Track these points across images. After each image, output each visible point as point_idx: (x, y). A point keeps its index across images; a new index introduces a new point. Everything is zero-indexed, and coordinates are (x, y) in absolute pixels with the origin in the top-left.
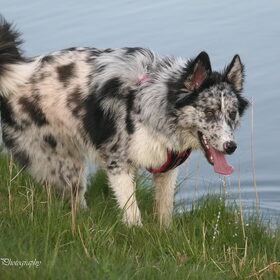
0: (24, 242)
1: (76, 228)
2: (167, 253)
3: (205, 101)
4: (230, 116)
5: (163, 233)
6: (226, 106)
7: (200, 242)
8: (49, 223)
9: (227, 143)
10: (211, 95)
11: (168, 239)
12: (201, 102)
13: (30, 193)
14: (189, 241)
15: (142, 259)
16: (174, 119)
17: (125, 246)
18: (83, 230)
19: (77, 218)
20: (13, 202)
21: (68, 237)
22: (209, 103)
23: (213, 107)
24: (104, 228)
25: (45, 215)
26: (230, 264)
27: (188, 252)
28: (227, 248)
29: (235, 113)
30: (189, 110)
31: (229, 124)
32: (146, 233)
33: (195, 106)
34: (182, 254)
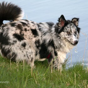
0: (15, 79)
1: (33, 74)
2: (63, 82)
3: (66, 29)
4: (75, 33)
5: (62, 76)
6: (73, 30)
7: (74, 79)
8: (24, 72)
9: (75, 41)
10: (68, 27)
11: (63, 78)
12: (65, 30)
13: (17, 63)
14: (70, 78)
15: (54, 84)
16: (59, 37)
17: (49, 80)
18: (35, 75)
19: (33, 71)
20: (12, 66)
21: (30, 77)
22: (68, 30)
23: (69, 31)
24: (42, 74)
25: (22, 70)
26: (84, 86)
27: (70, 82)
28: (83, 81)
29: (76, 32)
30: (62, 33)
31: (75, 35)
32: (56, 76)
33: (64, 32)
34: (68, 83)
